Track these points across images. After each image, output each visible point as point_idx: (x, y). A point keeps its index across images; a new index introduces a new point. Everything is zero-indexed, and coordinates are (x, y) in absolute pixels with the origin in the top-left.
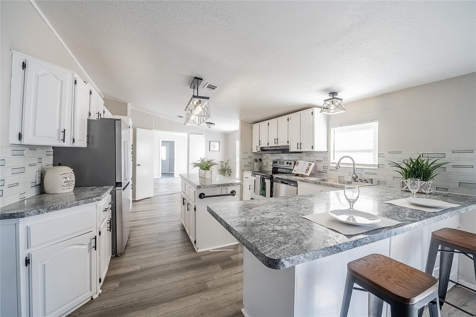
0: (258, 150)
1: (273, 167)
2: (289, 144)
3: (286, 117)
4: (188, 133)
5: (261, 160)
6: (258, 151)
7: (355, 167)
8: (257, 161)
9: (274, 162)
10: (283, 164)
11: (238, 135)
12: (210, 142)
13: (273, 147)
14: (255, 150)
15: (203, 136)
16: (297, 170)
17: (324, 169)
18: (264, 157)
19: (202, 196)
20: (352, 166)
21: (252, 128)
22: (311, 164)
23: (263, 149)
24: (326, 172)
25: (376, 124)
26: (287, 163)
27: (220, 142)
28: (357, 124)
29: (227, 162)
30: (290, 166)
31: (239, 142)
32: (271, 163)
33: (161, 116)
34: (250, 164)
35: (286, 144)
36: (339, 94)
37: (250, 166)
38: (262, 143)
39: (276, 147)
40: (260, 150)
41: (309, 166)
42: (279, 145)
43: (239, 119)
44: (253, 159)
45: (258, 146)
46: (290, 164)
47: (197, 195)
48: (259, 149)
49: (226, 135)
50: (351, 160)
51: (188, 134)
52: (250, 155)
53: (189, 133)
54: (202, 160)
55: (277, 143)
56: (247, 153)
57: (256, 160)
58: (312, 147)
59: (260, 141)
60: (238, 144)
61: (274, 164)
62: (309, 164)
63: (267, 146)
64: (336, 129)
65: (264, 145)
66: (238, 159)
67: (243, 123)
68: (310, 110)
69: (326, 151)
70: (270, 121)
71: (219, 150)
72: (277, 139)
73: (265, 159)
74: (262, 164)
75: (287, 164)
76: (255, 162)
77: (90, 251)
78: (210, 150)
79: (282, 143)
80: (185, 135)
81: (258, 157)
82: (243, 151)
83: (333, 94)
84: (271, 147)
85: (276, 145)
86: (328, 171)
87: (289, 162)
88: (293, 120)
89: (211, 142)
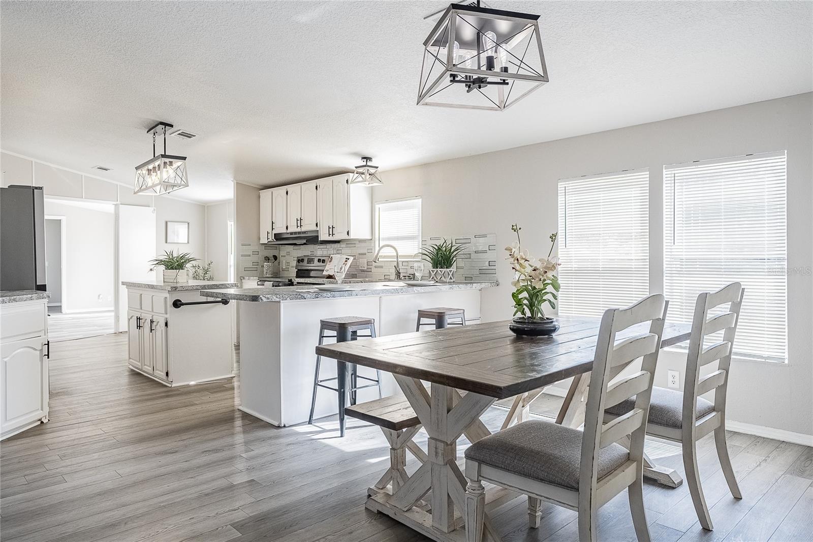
0: (271, 239)
1: (298, 270)
2: (318, 229)
3: (313, 183)
4: (115, 203)
5: (275, 258)
6: (269, 240)
7: (399, 260)
8: (269, 259)
9: (299, 261)
10: (313, 263)
11: (232, 210)
12: (166, 223)
13: (295, 233)
14: (264, 240)
15: (151, 209)
16: (329, 269)
17: (369, 267)
18: (282, 253)
19: (177, 304)
20: (396, 260)
21: (259, 197)
22: (348, 259)
23: (278, 237)
24: (369, 270)
25: (419, 202)
26: (319, 260)
27: (190, 224)
28: (398, 201)
29: (206, 266)
30: (323, 264)
31: (233, 223)
32: (294, 263)
33: (52, 165)
34: (256, 266)
35: (314, 228)
36: (373, 160)
37: (256, 269)
38: (277, 226)
39: (299, 233)
40: (273, 238)
41: (346, 261)
42: (304, 229)
43: (232, 179)
44: (262, 256)
45: (270, 231)
46: (322, 262)
47: (170, 303)
48: (271, 237)
49: (205, 209)
50: (394, 251)
51: (116, 205)
52: (256, 248)
53: (118, 202)
54: (169, 254)
55: (301, 226)
56: (250, 245)
57: (267, 259)
58: (348, 234)
59: (273, 223)
60: (231, 226)
61: (300, 264)
62: (346, 258)
63: (285, 231)
64: (380, 206)
65: (280, 229)
66: (232, 260)
67: (241, 187)
68: (344, 177)
69: (369, 238)
70: (289, 188)
71: (188, 242)
72: (301, 220)
73: (285, 256)
74: (279, 265)
75: (318, 262)
76: (264, 262)
77: (42, 360)
78: (168, 241)
79: (308, 226)
80: (108, 207)
81: (270, 253)
82: (242, 243)
83: (367, 159)
84: (291, 233)
85: (299, 230)
86: (374, 270)
87: (322, 258)
88: (323, 188)
89: (169, 223)
